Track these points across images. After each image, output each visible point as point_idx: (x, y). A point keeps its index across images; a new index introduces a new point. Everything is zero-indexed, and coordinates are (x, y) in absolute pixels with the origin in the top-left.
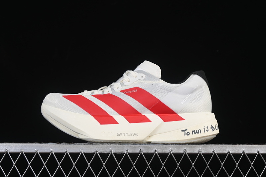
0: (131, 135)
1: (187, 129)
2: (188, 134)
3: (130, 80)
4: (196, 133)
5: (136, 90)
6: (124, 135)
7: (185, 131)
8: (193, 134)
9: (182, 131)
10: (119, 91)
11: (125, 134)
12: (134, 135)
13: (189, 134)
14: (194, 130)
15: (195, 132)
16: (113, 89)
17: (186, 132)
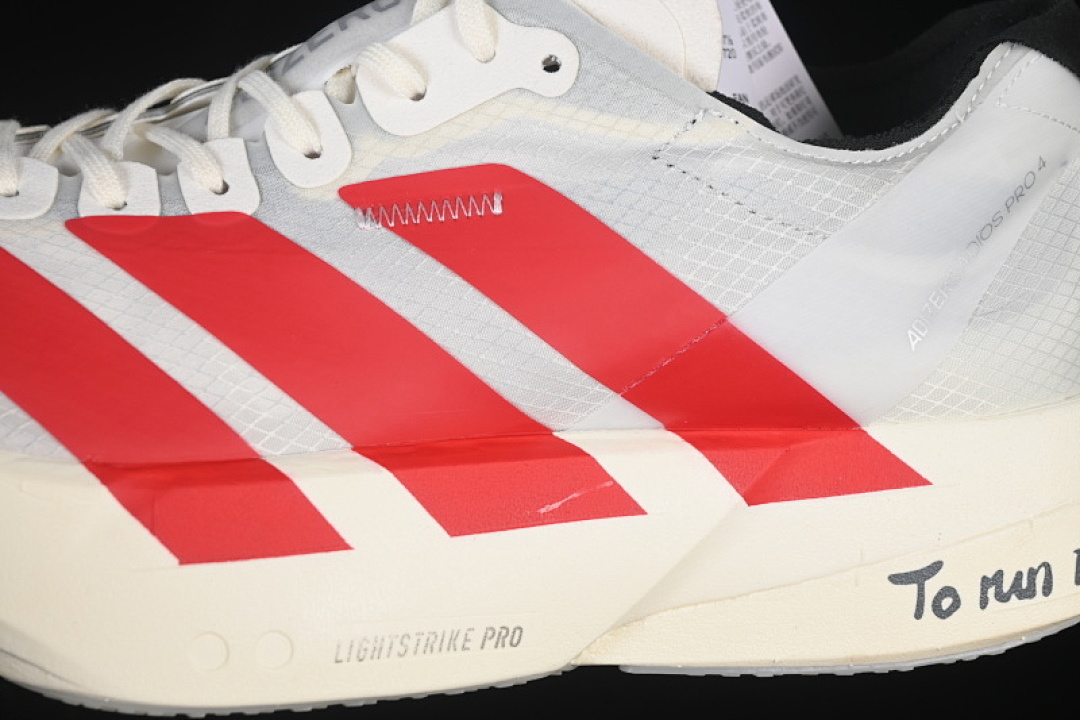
0: (459, 642)
1: (936, 567)
2: (946, 603)
3: (425, 77)
4: (1013, 597)
5: (498, 200)
6: (398, 648)
7: (918, 577)
8: (984, 603)
9: (896, 579)
10: (334, 196)
11: (411, 644)
12: (490, 644)
13: (956, 604)
14: (1000, 573)
15: (1006, 588)
16: (260, 160)
17: (932, 587)
